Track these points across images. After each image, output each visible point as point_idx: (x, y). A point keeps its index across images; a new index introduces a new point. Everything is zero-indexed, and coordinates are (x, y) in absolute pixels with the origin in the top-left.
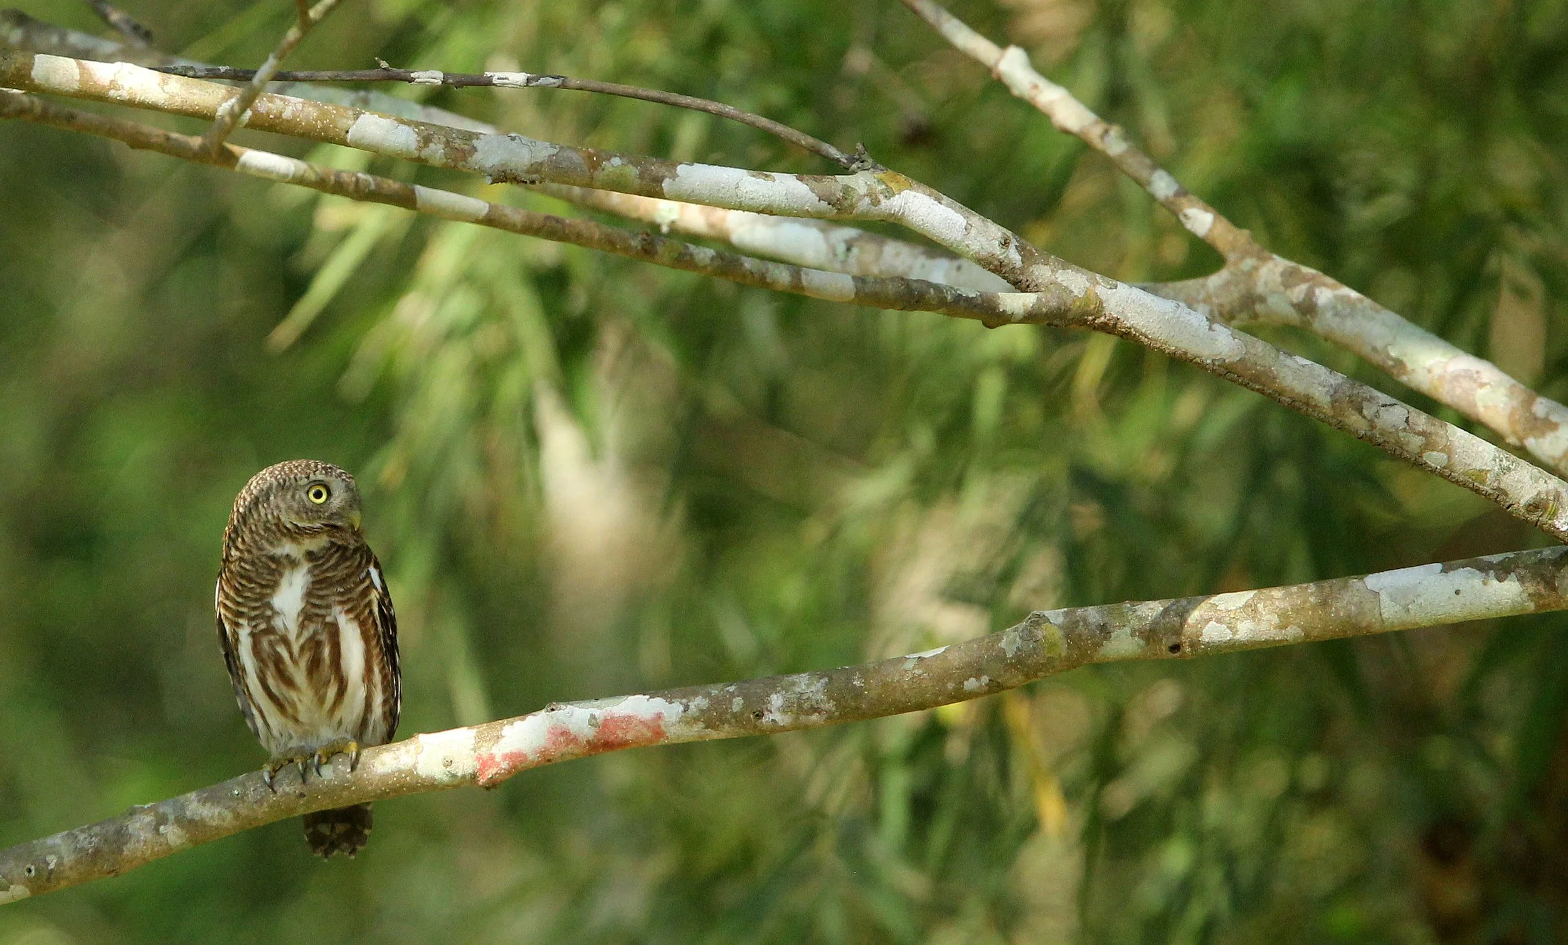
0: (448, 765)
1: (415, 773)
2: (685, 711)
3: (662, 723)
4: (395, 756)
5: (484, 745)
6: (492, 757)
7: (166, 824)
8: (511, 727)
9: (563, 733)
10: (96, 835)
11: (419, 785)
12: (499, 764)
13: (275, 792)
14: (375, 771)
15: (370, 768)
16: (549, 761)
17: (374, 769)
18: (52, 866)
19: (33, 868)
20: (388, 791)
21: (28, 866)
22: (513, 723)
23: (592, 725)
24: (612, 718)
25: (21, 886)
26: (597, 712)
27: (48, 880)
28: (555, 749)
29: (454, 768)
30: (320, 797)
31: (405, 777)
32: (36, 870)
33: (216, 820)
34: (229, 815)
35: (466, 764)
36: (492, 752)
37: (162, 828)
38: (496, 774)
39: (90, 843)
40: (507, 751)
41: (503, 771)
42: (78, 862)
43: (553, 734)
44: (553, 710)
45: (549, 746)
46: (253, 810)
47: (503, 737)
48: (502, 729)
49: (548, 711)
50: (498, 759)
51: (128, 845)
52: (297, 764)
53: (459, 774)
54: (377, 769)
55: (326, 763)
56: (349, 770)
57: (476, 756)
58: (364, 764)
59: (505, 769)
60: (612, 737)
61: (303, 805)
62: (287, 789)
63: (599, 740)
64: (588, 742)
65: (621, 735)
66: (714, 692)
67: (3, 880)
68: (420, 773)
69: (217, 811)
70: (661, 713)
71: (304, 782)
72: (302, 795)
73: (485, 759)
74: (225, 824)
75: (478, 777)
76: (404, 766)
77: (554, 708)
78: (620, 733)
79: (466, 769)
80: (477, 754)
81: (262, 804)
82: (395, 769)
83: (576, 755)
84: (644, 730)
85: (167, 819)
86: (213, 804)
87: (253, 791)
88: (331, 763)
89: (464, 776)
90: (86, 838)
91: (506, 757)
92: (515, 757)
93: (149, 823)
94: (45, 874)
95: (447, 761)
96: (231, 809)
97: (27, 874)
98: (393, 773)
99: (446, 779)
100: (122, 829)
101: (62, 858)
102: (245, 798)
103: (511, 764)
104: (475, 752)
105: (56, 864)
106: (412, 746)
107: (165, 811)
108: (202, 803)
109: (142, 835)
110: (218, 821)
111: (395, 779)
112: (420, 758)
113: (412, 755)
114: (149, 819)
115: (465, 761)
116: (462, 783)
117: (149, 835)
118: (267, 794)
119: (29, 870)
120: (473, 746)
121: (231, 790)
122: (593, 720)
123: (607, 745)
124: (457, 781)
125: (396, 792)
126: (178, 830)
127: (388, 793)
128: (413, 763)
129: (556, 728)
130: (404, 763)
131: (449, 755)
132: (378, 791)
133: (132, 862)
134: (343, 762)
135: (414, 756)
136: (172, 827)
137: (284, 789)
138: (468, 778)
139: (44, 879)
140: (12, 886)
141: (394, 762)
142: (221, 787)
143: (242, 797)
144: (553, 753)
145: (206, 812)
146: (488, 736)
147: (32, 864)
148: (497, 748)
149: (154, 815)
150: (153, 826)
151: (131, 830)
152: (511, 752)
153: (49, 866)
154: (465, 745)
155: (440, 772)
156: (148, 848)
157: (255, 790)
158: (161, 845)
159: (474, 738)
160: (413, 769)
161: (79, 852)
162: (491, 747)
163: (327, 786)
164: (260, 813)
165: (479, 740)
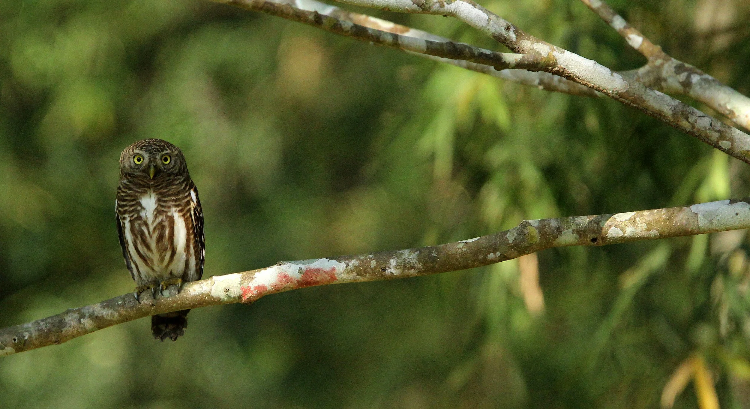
0: (227, 292)
1: (210, 295)
2: (347, 267)
3: (335, 272)
4: (200, 287)
5: (245, 281)
6: (249, 288)
7: (84, 318)
8: (259, 273)
9: (285, 277)
10: (49, 323)
11: (212, 301)
12: (252, 292)
13: (139, 303)
14: (190, 294)
15: (187, 292)
16: (278, 290)
17: (190, 292)
18: (26, 338)
19: (17, 338)
20: (196, 304)
21: (14, 337)
22: (260, 271)
23: (300, 273)
24: (310, 270)
25: (10, 348)
26: (303, 267)
27: (24, 345)
28: (282, 284)
29: (229, 293)
30: (162, 306)
31: (205, 297)
32: (18, 340)
34: (116, 315)
35: (236, 291)
36: (249, 285)
37: (82, 320)
38: (251, 296)
39: (46, 327)
40: (257, 285)
41: (254, 295)
42: (40, 336)
43: (280, 277)
44: (280, 265)
45: (278, 283)
46: (129, 312)
47: (255, 278)
48: (255, 274)
49: (278, 265)
50: (252, 289)
51: (65, 329)
52: (151, 289)
54: (191, 293)
55: (166, 289)
56: (177, 293)
58: (184, 290)
59: (256, 294)
60: (310, 280)
61: (153, 310)
62: (146, 302)
63: (303, 281)
64: (298, 281)
66: (362, 258)
67: (2, 344)
68: (213, 295)
69: (110, 312)
70: (335, 268)
71: (154, 298)
72: (153, 305)
73: (246, 289)
74: (115, 319)
75: (242, 298)
77: (281, 264)
78: (314, 277)
79: (236, 294)
80: (241, 286)
81: (133, 309)
82: (200, 293)
83: (292, 288)
84: (326, 276)
85: (85, 316)
86: (108, 308)
89: (235, 297)
90: (44, 324)
91: (256, 288)
92: (260, 288)
93: (75, 318)
94: (23, 342)
95: (226, 289)
96: (117, 311)
97: (13, 341)
98: (199, 295)
99: (226, 299)
100: (62, 320)
101: (32, 334)
102: (125, 306)
103: (259, 292)
104: (241, 285)
105: (28, 337)
106: (209, 282)
107: (84, 312)
108: (102, 308)
109: (72, 324)
110: (111, 317)
111: (200, 298)
112: (213, 288)
113: (209, 286)
114: (76, 315)
115: (236, 289)
116: (234, 301)
117: (76, 324)
118: (136, 304)
119: (15, 340)
120: (239, 282)
121: (117, 302)
122: (300, 271)
123: (307, 283)
124: (231, 300)
125: (201, 305)
126: (90, 322)
127: (197, 305)
128: (209, 290)
129: (282, 274)
130: (205, 290)
131: (228, 286)
132: (192, 304)
133: (67, 337)
134: (174, 289)
135: (210, 287)
136: (87, 320)
137: (144, 302)
138: (237, 298)
139: (22, 344)
140: (6, 348)
141: (200, 290)
142: (113, 300)
143: (123, 305)
144: (280, 287)
145: (105, 312)
146: (247, 277)
147: (17, 336)
148: (252, 284)
149: (79, 314)
150: (78, 319)
151: (67, 321)
152: (259, 286)
153: (24, 338)
154: (236, 281)
155: (223, 295)
156: (74, 331)
157: (129, 302)
158: (81, 328)
159: (240, 278)
160: (209, 293)
161: (40, 331)
162: (248, 283)
163: (166, 301)
164: (132, 313)
165: (243, 279)
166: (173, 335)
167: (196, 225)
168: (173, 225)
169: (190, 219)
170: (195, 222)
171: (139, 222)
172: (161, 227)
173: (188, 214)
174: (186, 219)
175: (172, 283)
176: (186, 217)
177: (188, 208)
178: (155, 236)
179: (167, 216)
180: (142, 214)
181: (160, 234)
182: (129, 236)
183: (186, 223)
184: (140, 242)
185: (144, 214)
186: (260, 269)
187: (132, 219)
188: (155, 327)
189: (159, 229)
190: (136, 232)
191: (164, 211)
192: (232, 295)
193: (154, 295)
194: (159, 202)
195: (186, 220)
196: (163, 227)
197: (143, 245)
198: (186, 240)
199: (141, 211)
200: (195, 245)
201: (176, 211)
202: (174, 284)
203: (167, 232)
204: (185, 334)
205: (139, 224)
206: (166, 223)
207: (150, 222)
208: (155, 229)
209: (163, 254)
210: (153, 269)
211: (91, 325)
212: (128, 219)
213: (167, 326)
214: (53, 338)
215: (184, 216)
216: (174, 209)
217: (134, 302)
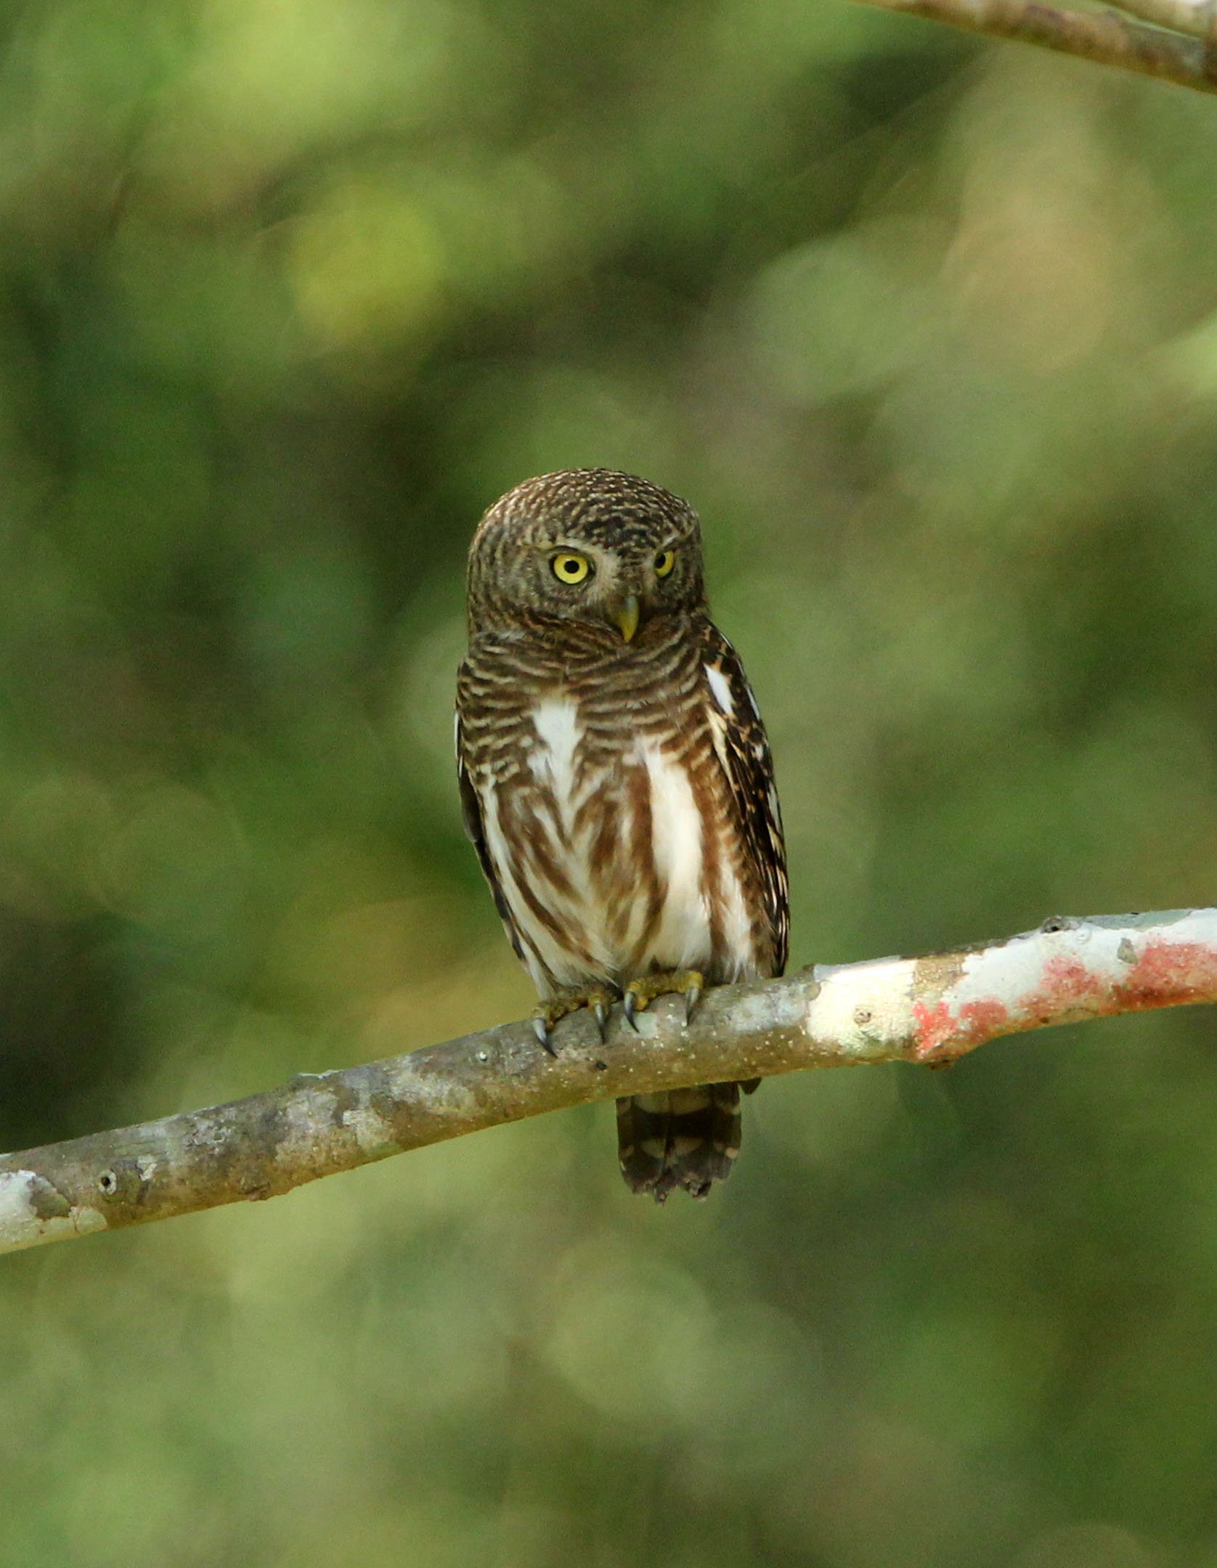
0: (863, 1022)
1: (804, 1033)
4: (769, 1002)
5: (929, 988)
6: (942, 1010)
7: (354, 1109)
8: (980, 957)
9: (1071, 972)
10: (228, 1123)
11: (811, 1055)
12: (953, 1023)
13: (553, 1054)
14: (732, 1027)
15: (722, 1021)
16: (1045, 1020)
17: (731, 1024)
18: (147, 1176)
19: (112, 1177)
21: (104, 1173)
22: (981, 949)
23: (1125, 959)
24: (1161, 948)
25: (91, 1210)
26: (1135, 937)
27: (140, 1200)
28: (1057, 999)
29: (873, 1027)
30: (631, 1070)
31: (787, 1040)
32: (118, 1182)
33: (445, 1104)
34: (468, 1098)
35: (895, 1019)
36: (942, 1000)
37: (347, 1115)
38: (949, 1040)
39: (217, 1137)
40: (971, 998)
41: (961, 1036)
42: (195, 1169)
43: (1053, 971)
44: (1055, 929)
45: (1045, 995)
46: (512, 1089)
47: (966, 974)
48: (963, 961)
49: (1046, 931)
50: (953, 1013)
51: (286, 1144)
52: (593, 1009)
53: (883, 1038)
54: (735, 1025)
55: (645, 1009)
56: (684, 1024)
57: (913, 1007)
58: (713, 1014)
59: (964, 1032)
60: (1159, 984)
61: (601, 1083)
62: (574, 1054)
63: (1136, 987)
64: (1117, 989)
65: (1175, 979)
67: (59, 1197)
68: (813, 1033)
69: (447, 1088)
71: (604, 1040)
72: (600, 1066)
73: (930, 1014)
74: (461, 1113)
75: (917, 1046)
76: (783, 1019)
77: (1057, 925)
78: (1174, 976)
79: (896, 1030)
80: (915, 1003)
81: (528, 1079)
82: (767, 1025)
83: (1096, 1012)
85: (357, 1100)
86: (440, 1075)
87: (513, 1054)
88: (654, 1011)
89: (891, 1043)
90: (210, 1128)
91: (968, 1010)
92: (983, 1012)
93: (324, 1107)
94: (137, 1185)
95: (862, 1014)
96: (471, 1086)
97: (102, 1187)
98: (763, 1033)
99: (858, 1046)
100: (276, 1114)
101: (167, 1162)
102: (498, 1067)
103: (977, 1024)
104: (913, 1000)
105: (155, 1173)
106: (799, 986)
107: (355, 1086)
108: (419, 1075)
109: (312, 1127)
110: (449, 1105)
111: (767, 1042)
112: (814, 1008)
113: (799, 1001)
114: (325, 1098)
115: (895, 1015)
116: (888, 1055)
117: (324, 1128)
118: (538, 1060)
119: (107, 1182)
120: (908, 989)
121: (473, 1052)
122: (1127, 951)
123: (1150, 996)
124: (879, 1051)
125: (769, 1067)
126: (376, 1122)
127: (754, 1069)
128: (801, 1015)
129: (1060, 962)
130: (785, 1014)
131: (865, 1003)
132: (738, 1064)
133: (291, 1173)
134: (676, 1008)
135: (802, 1005)
136: (364, 1115)
137: (567, 1053)
138: (899, 1045)
139: (134, 1198)
140: (75, 1210)
141: (767, 1013)
142: (455, 1046)
143: (493, 1064)
144: (1053, 1008)
145: (427, 1089)
146: (937, 971)
147: (112, 1171)
148: (952, 996)
149: (335, 1093)
150: (331, 1112)
151: (291, 1117)
152: (976, 1002)
153: (141, 1175)
154: (896, 990)
155: (849, 1034)
156: (319, 1152)
157: (516, 1053)
158: (344, 1145)
159: (912, 975)
160: (801, 1027)
161: (197, 1153)
162: (941, 992)
163: (645, 1051)
164: (524, 1094)
165: (920, 979)
175: (667, 988)
186: (981, 944)
192: (880, 1036)
202: (676, 992)
211: (379, 1133)
214: (242, 1180)
217: (535, 1055)
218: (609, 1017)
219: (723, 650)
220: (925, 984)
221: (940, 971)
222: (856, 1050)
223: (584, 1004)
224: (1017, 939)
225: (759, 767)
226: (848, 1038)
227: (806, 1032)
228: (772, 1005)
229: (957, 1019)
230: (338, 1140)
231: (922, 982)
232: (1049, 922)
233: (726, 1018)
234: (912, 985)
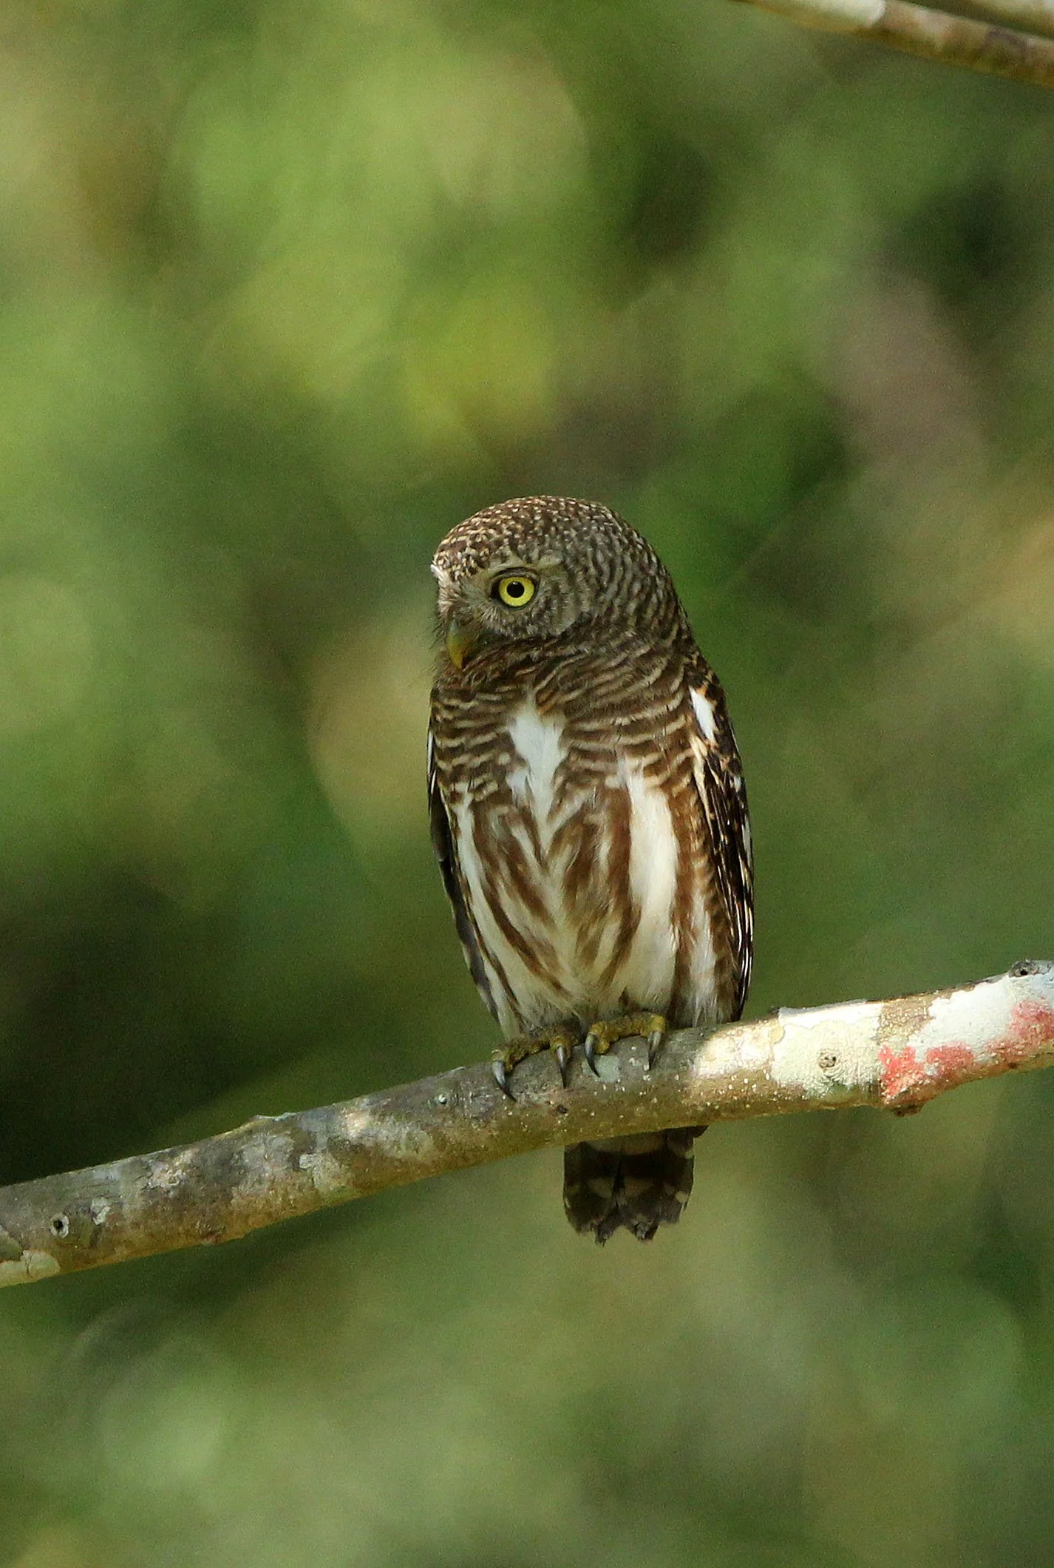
0: (828, 1066)
1: (768, 1078)
4: (733, 1045)
5: (895, 1032)
6: (909, 1054)
7: (311, 1153)
8: (946, 1000)
9: (1040, 1017)
10: (183, 1166)
11: (774, 1100)
12: (920, 1067)
14: (695, 1071)
15: (685, 1064)
16: (1013, 1066)
17: (694, 1066)
18: (100, 1219)
19: (65, 1220)
20: (717, 1107)
21: (56, 1217)
22: (949, 993)
25: (43, 1254)
27: (93, 1244)
28: (1027, 1044)
29: (838, 1071)
30: (592, 1114)
31: (750, 1084)
32: (70, 1224)
33: (403, 1147)
34: (427, 1142)
35: (860, 1064)
36: (908, 1044)
37: (303, 1158)
38: (915, 1085)
39: (172, 1181)
40: (937, 1044)
41: (927, 1081)
42: (150, 1212)
43: (1022, 1016)
44: (1024, 973)
45: (1014, 1037)
46: (471, 1133)
47: (932, 1018)
48: (931, 1005)
49: (1014, 975)
50: (919, 1059)
51: (241, 1188)
52: (556, 1051)
53: (848, 1083)
54: (699, 1067)
55: (607, 1052)
56: (647, 1067)
57: (879, 1051)
58: (676, 1057)
59: (931, 1077)
61: (562, 1127)
62: (536, 1098)
67: (11, 1241)
68: (777, 1078)
69: (405, 1132)
72: (561, 1109)
73: (896, 1058)
74: (419, 1157)
75: (883, 1091)
76: (748, 1063)
77: (1026, 969)
79: (862, 1075)
80: (881, 1047)
81: (487, 1122)
82: (731, 1069)
85: (314, 1143)
86: (398, 1117)
87: (473, 1098)
88: (615, 1054)
89: (856, 1088)
90: (164, 1173)
91: (935, 1054)
92: (950, 1057)
93: (279, 1149)
94: (91, 1229)
95: (826, 1058)
96: (430, 1129)
97: (54, 1231)
98: (726, 1077)
99: (823, 1091)
100: (231, 1157)
101: (121, 1205)
102: (457, 1111)
103: (943, 1069)
104: (878, 1044)
105: (108, 1216)
106: (764, 1029)
107: (312, 1129)
108: (377, 1117)
109: (268, 1171)
110: (407, 1149)
111: (730, 1087)
112: (779, 1051)
113: (764, 1044)
115: (859, 1059)
116: (852, 1100)
117: (280, 1171)
118: (497, 1104)
119: (59, 1225)
120: (874, 1034)
121: (433, 1095)
124: (845, 1096)
125: (733, 1111)
126: (332, 1165)
127: (717, 1114)
128: (765, 1060)
129: (1029, 1007)
130: (749, 1058)
131: (831, 1047)
132: (701, 1109)
133: (247, 1217)
134: (638, 1051)
135: (768, 1048)
136: (321, 1158)
137: (527, 1097)
138: (864, 1091)
139: (86, 1242)
140: (27, 1254)
141: (731, 1057)
142: (414, 1089)
143: (452, 1108)
144: (1020, 1053)
145: (385, 1132)
146: (903, 1015)
147: (65, 1214)
148: (920, 1040)
149: (292, 1136)
150: (288, 1156)
151: (247, 1161)
152: (943, 1047)
153: (94, 1219)
154: (861, 1034)
155: (814, 1078)
156: (276, 1195)
157: (476, 1096)
158: (300, 1190)
159: (878, 1018)
160: (765, 1071)
161: (151, 1197)
162: (908, 1037)
163: (606, 1094)
164: (483, 1139)
165: (886, 1023)
166: (639, 1219)
167: (714, 822)
168: (625, 826)
169: (693, 800)
170: (712, 810)
171: (504, 810)
172: (582, 829)
173: (686, 780)
174: (677, 797)
176: (675, 790)
177: (681, 758)
178: (560, 865)
179: (604, 791)
180: (516, 781)
181: (580, 855)
182: (470, 864)
183: (674, 815)
184: (506, 885)
185: (524, 783)
186: (948, 987)
187: (480, 798)
188: (577, 1188)
189: (573, 840)
190: (493, 847)
191: (589, 772)
192: (845, 1081)
193: (566, 1074)
194: (570, 742)
195: (675, 804)
196: (590, 832)
197: (518, 895)
198: (675, 880)
199: (512, 771)
200: (711, 894)
201: (636, 770)
203: (604, 849)
204: (683, 1215)
205: (502, 817)
206: (601, 818)
207: (541, 811)
208: (558, 838)
209: (592, 931)
210: (557, 986)
211: (335, 1177)
212: (468, 799)
213: (618, 1187)
214: (198, 1224)
215: (666, 786)
216: (628, 764)
217: (495, 1098)
218: (571, 1060)
219: (709, 677)
220: (891, 1029)
221: (906, 1015)
222: (821, 1095)
223: (545, 1047)
224: (985, 983)
225: (736, 798)
226: (813, 1082)
227: (770, 1076)
228: (736, 1049)
229: (924, 1063)
230: (294, 1184)
231: (889, 1026)
232: (1018, 966)
233: (689, 1061)
234: (878, 1029)
